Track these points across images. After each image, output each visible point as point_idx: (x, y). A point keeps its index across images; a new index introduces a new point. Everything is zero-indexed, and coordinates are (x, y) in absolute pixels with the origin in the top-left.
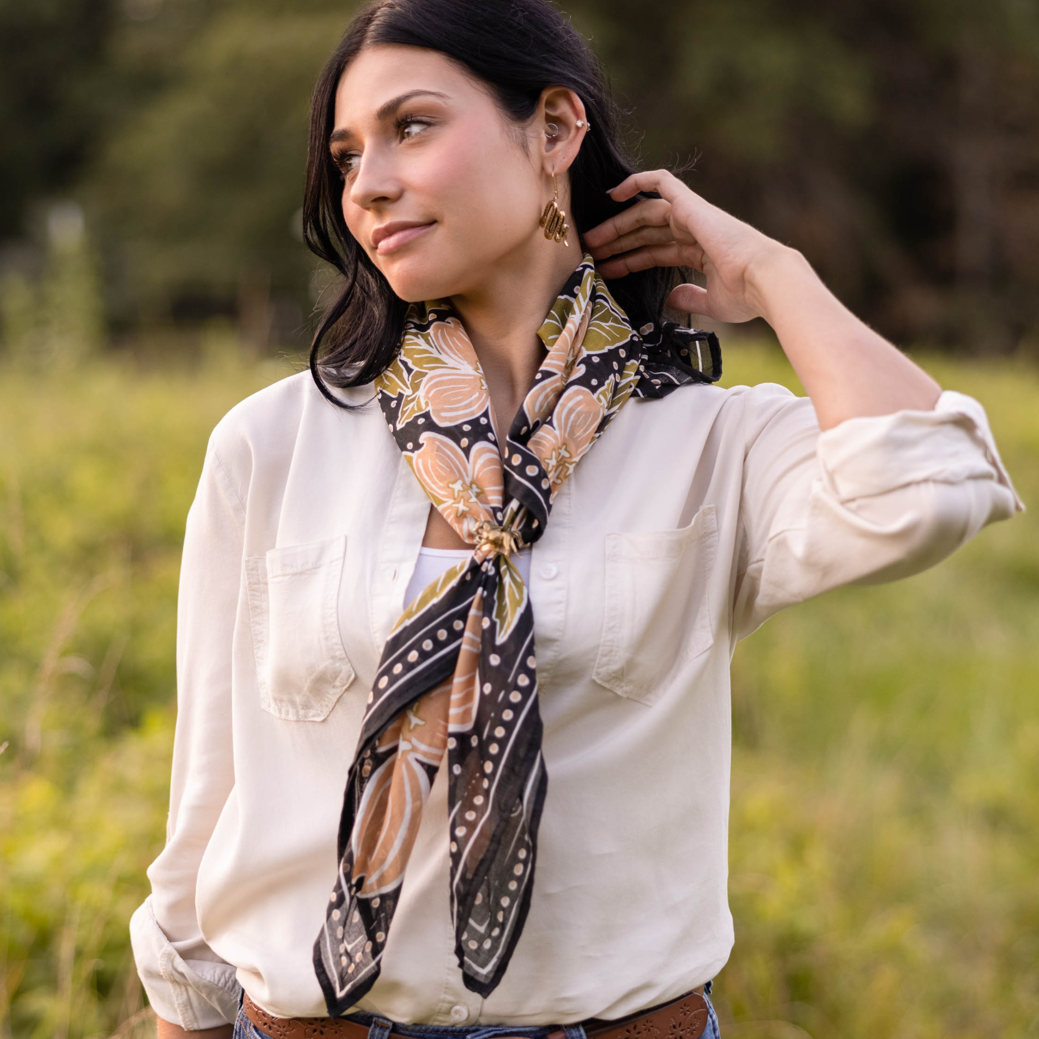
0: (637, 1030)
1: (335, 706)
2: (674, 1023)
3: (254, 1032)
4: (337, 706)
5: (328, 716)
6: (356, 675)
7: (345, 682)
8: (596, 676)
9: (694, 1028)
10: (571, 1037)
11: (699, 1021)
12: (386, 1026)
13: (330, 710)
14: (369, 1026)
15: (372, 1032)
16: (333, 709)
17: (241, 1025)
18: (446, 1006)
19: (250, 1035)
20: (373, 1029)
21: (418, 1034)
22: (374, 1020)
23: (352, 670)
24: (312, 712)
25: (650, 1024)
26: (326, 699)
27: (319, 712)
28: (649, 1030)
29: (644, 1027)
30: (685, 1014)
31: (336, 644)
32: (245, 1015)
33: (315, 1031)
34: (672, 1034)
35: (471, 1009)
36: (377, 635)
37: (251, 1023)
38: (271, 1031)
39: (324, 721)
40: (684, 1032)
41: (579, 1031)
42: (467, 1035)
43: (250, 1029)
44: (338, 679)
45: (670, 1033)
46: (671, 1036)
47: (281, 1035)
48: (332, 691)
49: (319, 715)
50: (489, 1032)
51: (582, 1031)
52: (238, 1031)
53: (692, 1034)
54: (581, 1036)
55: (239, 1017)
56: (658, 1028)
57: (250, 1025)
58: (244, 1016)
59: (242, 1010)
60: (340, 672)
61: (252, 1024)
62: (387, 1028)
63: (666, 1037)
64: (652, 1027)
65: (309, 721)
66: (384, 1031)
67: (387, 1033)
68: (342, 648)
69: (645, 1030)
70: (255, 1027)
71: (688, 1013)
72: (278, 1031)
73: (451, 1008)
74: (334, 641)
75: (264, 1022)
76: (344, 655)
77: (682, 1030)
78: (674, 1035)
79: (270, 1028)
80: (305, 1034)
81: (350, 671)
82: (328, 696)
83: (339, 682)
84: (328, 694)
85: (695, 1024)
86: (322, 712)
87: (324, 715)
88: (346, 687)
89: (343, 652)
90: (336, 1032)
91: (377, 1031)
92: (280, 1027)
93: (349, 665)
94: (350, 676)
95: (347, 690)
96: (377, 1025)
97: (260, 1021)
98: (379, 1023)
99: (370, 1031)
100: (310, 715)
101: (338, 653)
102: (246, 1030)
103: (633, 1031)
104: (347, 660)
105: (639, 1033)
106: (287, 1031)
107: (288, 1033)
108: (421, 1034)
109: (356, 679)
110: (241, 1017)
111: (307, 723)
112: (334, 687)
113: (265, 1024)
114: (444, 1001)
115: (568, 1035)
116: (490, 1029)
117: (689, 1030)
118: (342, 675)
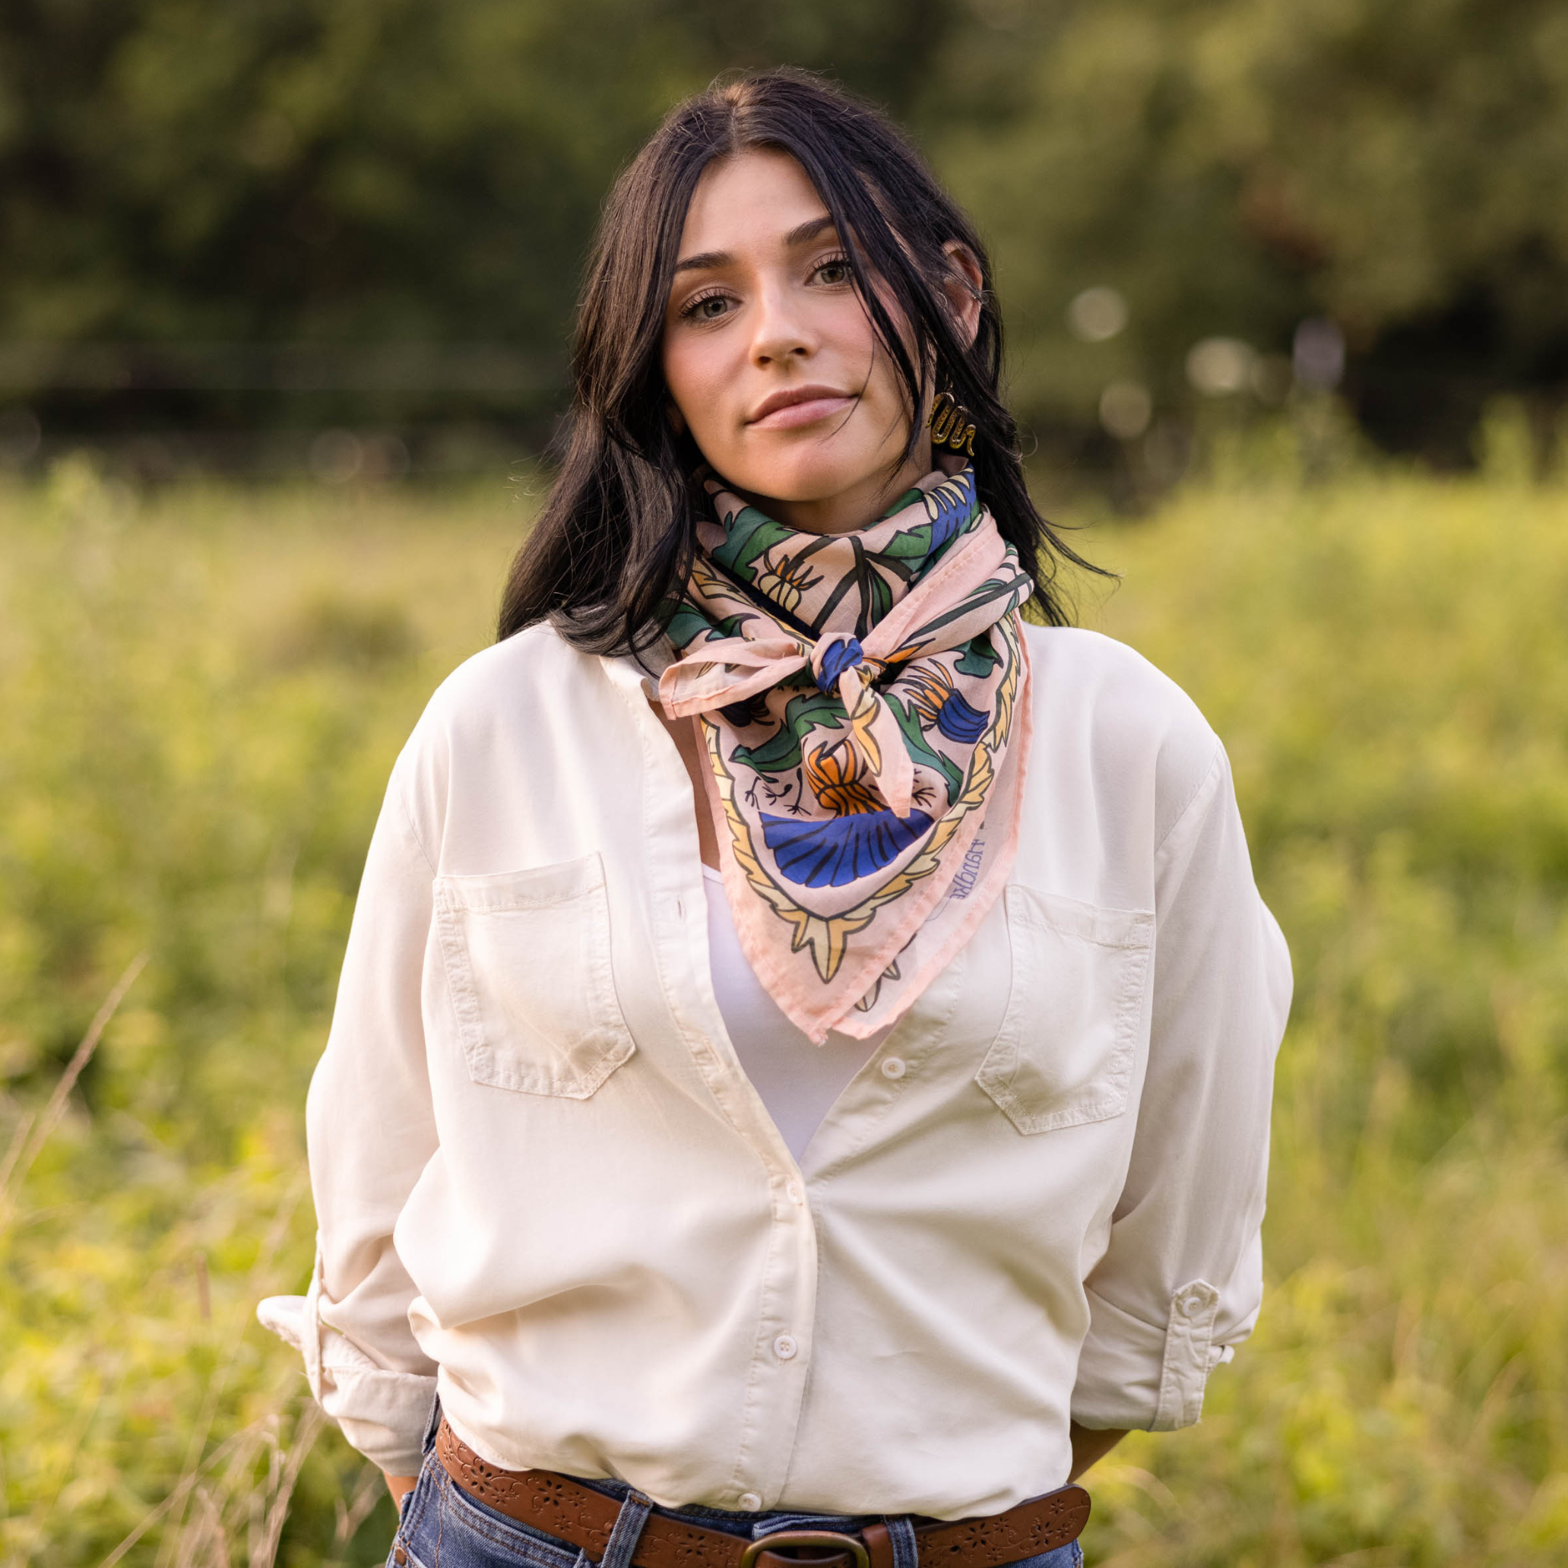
0: (985, 1530)
1: (605, 1082)
2: (1039, 1523)
3: (454, 1490)
4: (609, 1082)
5: (595, 1093)
6: (636, 1046)
7: (622, 1056)
8: (979, 1076)
9: (1066, 1529)
10: (895, 1533)
11: (1075, 1520)
12: (645, 1503)
13: (599, 1086)
14: (623, 1500)
15: (626, 1510)
16: (602, 1085)
17: (430, 1475)
18: (733, 1493)
19: (446, 1493)
20: (627, 1506)
21: (688, 1517)
22: (629, 1494)
23: (632, 1041)
24: (571, 1086)
25: (1005, 1523)
26: (593, 1073)
27: (583, 1087)
28: (1002, 1531)
29: (995, 1526)
30: (1057, 1512)
31: (611, 1006)
32: (438, 1462)
33: (547, 1499)
34: (1034, 1537)
35: (767, 1499)
36: (671, 993)
37: (447, 1476)
38: (483, 1494)
39: (589, 1099)
40: (1052, 1533)
41: (905, 1525)
42: (755, 1522)
43: (446, 1484)
44: (612, 1052)
45: (1032, 1535)
46: (1032, 1539)
47: (498, 1501)
48: (601, 1064)
49: (581, 1091)
50: (785, 1520)
51: (910, 1526)
52: (425, 1481)
53: (1062, 1537)
54: (907, 1532)
55: (428, 1463)
56: (1014, 1528)
57: (446, 1479)
58: (436, 1464)
59: (434, 1454)
60: (615, 1043)
61: (449, 1478)
62: (647, 1506)
63: (1025, 1540)
64: (1006, 1526)
65: (567, 1098)
66: (642, 1510)
67: (645, 1514)
68: (619, 1011)
69: (997, 1530)
70: (454, 1483)
71: (1062, 1510)
72: (493, 1495)
73: (739, 1497)
74: (608, 1001)
75: (473, 1480)
76: (622, 1021)
77: (1050, 1532)
78: (1036, 1538)
79: (482, 1489)
80: (533, 1503)
81: (629, 1042)
82: (596, 1069)
83: (613, 1055)
84: (597, 1067)
85: (1070, 1524)
86: (586, 1087)
87: (590, 1092)
88: (623, 1062)
89: (621, 1017)
90: (576, 1505)
91: (633, 1509)
92: (496, 1489)
93: (628, 1034)
94: (628, 1049)
95: (625, 1065)
96: (632, 1501)
97: (467, 1478)
98: (635, 1499)
99: (623, 1508)
100: (569, 1090)
101: (613, 1018)
102: (439, 1483)
103: (979, 1531)
104: (625, 1027)
105: (987, 1533)
106: (506, 1496)
107: (508, 1498)
108: (692, 1518)
109: (637, 1053)
110: (430, 1464)
111: (563, 1100)
112: (605, 1059)
113: (474, 1483)
114: (731, 1488)
115: (890, 1531)
116: (787, 1516)
117: (1059, 1531)
118: (617, 1047)
